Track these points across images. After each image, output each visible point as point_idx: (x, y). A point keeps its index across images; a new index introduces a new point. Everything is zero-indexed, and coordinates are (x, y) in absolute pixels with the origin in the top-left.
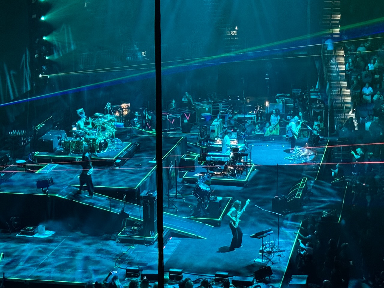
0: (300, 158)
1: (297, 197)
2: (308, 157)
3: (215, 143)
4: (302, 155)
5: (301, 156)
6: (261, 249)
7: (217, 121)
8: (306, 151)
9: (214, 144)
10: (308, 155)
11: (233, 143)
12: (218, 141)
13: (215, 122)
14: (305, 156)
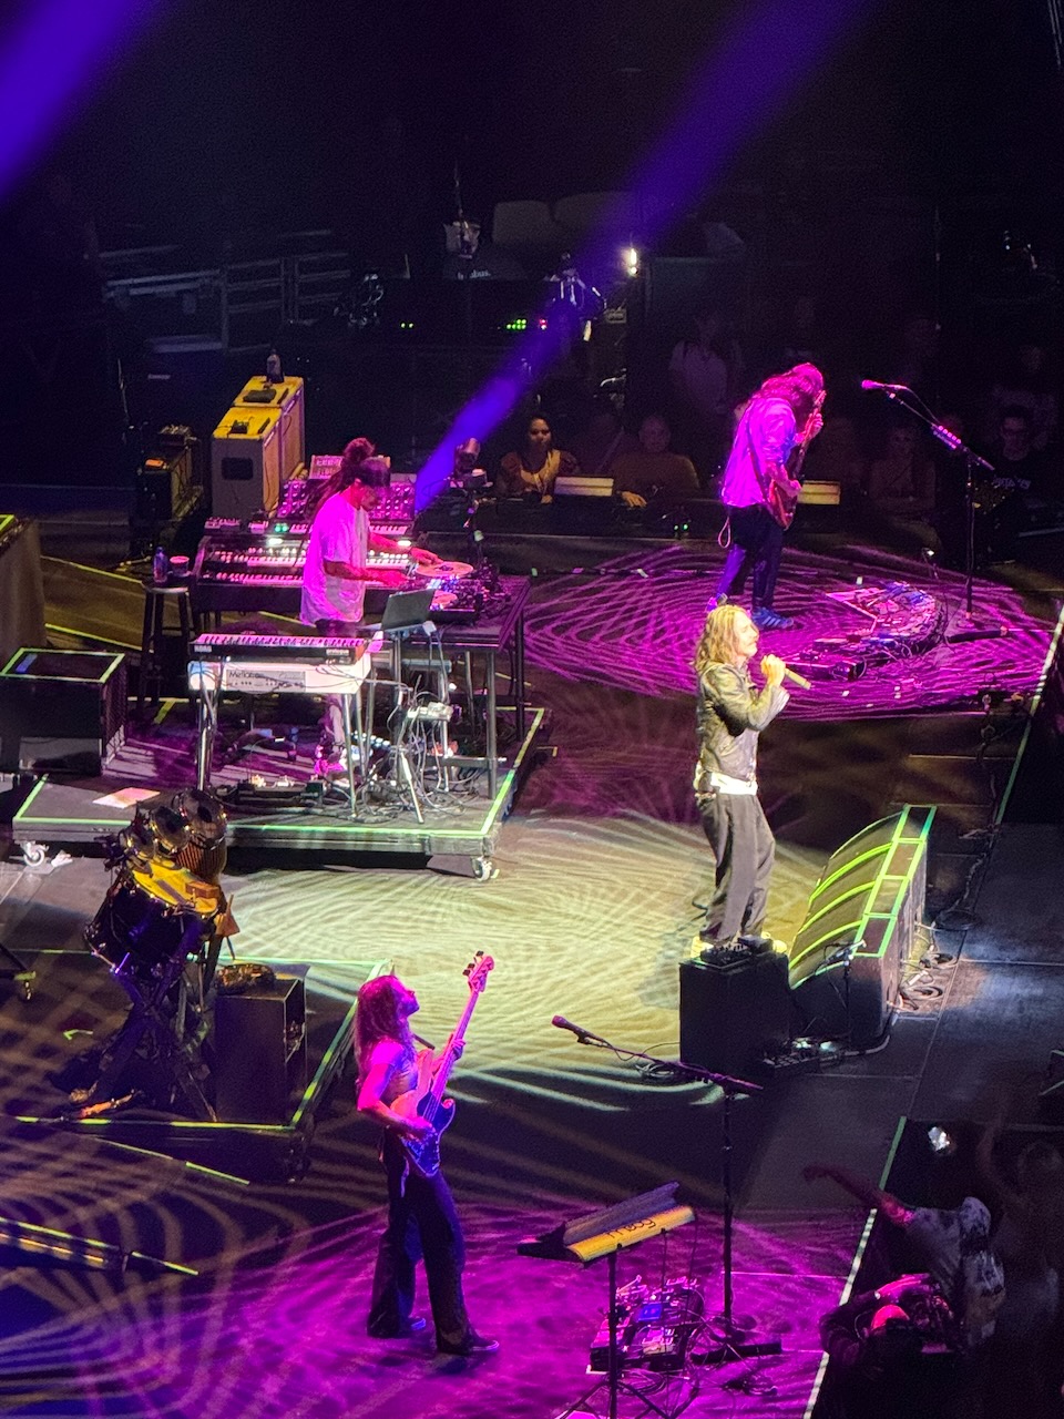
0: (881, 660)
1: (860, 949)
2: (942, 655)
3: (252, 562)
4: (900, 639)
5: (891, 645)
6: (602, 1338)
7: (263, 398)
8: (928, 605)
9: (241, 568)
10: (942, 637)
11: (386, 560)
12: (273, 542)
13: (253, 398)
14: (924, 645)
